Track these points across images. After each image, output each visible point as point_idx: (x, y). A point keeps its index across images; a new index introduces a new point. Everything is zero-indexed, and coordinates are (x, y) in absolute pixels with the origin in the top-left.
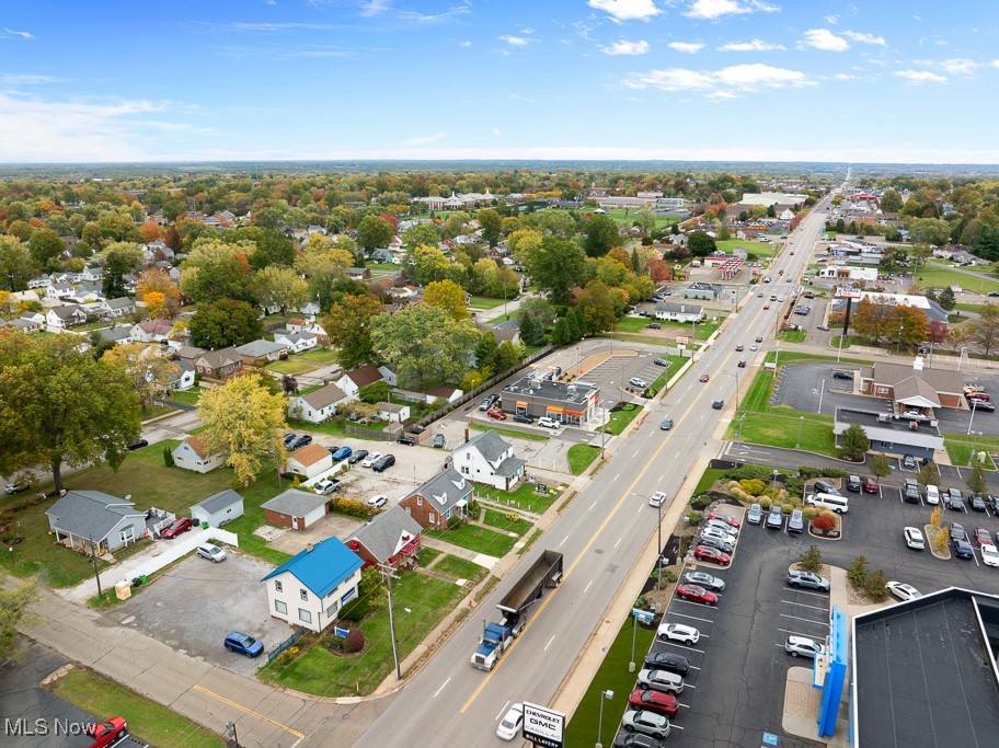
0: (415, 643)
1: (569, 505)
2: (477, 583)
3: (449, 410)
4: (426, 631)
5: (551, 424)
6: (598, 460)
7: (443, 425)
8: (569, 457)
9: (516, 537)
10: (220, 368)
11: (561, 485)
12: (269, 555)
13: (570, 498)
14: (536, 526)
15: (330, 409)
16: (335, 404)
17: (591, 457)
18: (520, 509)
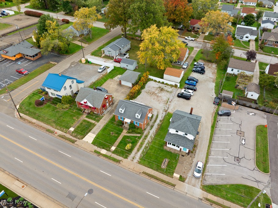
1: (153, 180)
2: (71, 135)
7: (255, 114)
8: (233, 185)
9: (111, 149)
10: (266, 40)
11: (181, 176)
12: (102, 80)
13: (163, 181)
14: (125, 160)
15: (238, 71)
16: (243, 71)
17: (243, 203)
18: (143, 152)
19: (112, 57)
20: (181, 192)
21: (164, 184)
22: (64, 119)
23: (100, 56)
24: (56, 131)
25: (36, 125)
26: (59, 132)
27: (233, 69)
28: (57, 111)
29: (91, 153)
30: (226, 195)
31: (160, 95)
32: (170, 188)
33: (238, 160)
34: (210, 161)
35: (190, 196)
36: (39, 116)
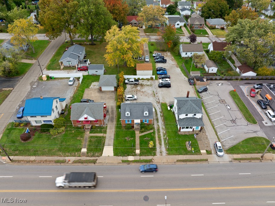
0: (35, 155)
1: (188, 163)
2: (87, 156)
3: (237, 79)
4: (43, 154)
5: (271, 117)
6: (259, 156)
7: (222, 84)
8: (243, 141)
9: (137, 153)
10: (193, 24)
11: (207, 151)
12: (80, 92)
13: (197, 161)
14: (155, 157)
15: (191, 54)
16: (195, 53)
17: (257, 150)
18: (165, 144)
19: (74, 66)
20: (215, 163)
21: (199, 163)
22: (68, 143)
23: (59, 69)
24: (67, 158)
25: (39, 162)
26: (73, 159)
27: (187, 53)
28: (54, 139)
29: (120, 164)
30: (244, 150)
31: (143, 90)
32: (205, 163)
33: (234, 122)
34: (218, 130)
35: (223, 163)
36: (35, 151)
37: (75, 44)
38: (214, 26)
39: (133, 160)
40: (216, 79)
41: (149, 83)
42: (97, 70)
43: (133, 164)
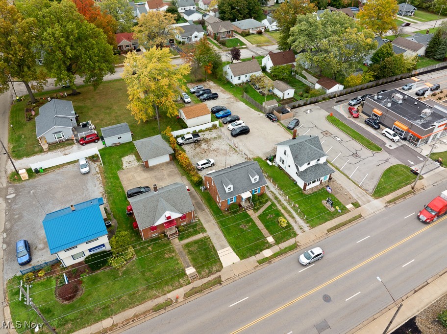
0: (107, 315)
1: (343, 229)
2: (201, 278)
3: (324, 99)
4: (124, 307)
5: (391, 137)
6: (408, 188)
7: (310, 110)
8: (383, 176)
9: (271, 242)
10: (218, 33)
11: (352, 204)
12: (112, 180)
13: (350, 221)
14: (298, 238)
15: (246, 77)
16: (251, 74)
17: (403, 183)
18: (299, 214)
19: (68, 140)
20: (371, 215)
21: (354, 223)
22: (155, 271)
23: (42, 151)
25: (125, 323)
26: (180, 292)
27: (239, 77)
28: (124, 273)
29: (257, 269)
30: (391, 187)
31: (213, 147)
32: (360, 221)
33: (357, 156)
34: (346, 172)
35: (379, 211)
36: (104, 308)
37: (51, 99)
38: (247, 31)
39: (272, 254)
40: (300, 106)
41: (214, 134)
42: (119, 136)
43: (276, 260)
